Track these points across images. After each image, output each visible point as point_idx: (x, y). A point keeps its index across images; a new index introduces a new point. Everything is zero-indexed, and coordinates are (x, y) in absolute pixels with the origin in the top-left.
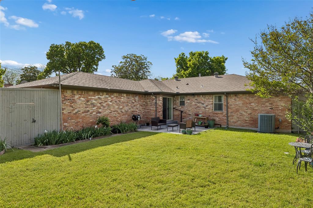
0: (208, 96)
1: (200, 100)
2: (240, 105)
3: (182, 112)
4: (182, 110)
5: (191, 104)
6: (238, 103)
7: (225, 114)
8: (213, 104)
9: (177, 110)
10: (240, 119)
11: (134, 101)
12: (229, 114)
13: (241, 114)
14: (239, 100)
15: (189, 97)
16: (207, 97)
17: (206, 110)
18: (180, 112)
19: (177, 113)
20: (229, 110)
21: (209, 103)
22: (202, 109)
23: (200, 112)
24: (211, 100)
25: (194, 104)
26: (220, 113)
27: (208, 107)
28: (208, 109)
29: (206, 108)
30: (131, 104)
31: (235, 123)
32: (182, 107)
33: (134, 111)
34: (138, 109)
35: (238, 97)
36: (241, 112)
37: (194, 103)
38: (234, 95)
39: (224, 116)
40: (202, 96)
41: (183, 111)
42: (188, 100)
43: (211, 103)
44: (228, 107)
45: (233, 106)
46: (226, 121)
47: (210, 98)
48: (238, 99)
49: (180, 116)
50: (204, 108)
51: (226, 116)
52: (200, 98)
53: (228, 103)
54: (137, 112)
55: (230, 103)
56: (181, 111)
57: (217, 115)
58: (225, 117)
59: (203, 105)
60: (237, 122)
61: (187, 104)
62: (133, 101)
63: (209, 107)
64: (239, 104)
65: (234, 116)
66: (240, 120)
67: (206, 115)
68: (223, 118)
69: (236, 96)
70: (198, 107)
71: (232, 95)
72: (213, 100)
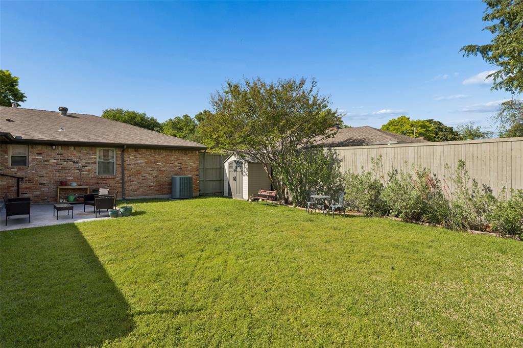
0: (88, 149)
1: (69, 155)
2: (142, 165)
3: (19, 179)
4: (19, 174)
5: (46, 163)
6: (139, 162)
7: (119, 179)
8: (96, 163)
9: (5, 175)
10: (142, 185)
12: (126, 179)
13: (144, 178)
14: (140, 158)
15: (39, 148)
16: (85, 150)
17: (83, 174)
18: (13, 182)
19: (5, 183)
20: (126, 172)
21: (89, 161)
22: (73, 172)
23: (68, 178)
24: (92, 157)
25: (54, 163)
26: (112, 178)
27: (86, 168)
28: (86, 171)
29: (83, 170)
31: (136, 191)
32: (19, 169)
35: (140, 154)
36: (144, 175)
37: (55, 161)
38: (133, 150)
39: (117, 182)
40: (72, 148)
41: (22, 178)
42: (37, 154)
43: (93, 162)
44: (123, 168)
45: (132, 166)
46: (120, 190)
47: (91, 152)
48: (140, 156)
49: (15, 188)
50: (78, 171)
51: (121, 181)
52: (69, 151)
53: (123, 161)
55: (128, 162)
56: (18, 178)
57: (104, 182)
58: (120, 183)
59: (77, 165)
60: (138, 189)
61: (35, 163)
63: (90, 168)
64: (141, 163)
65: (134, 181)
66: (142, 187)
67: (82, 183)
68: (116, 185)
69: (136, 151)
70: (65, 168)
71: (130, 149)
72: (95, 157)
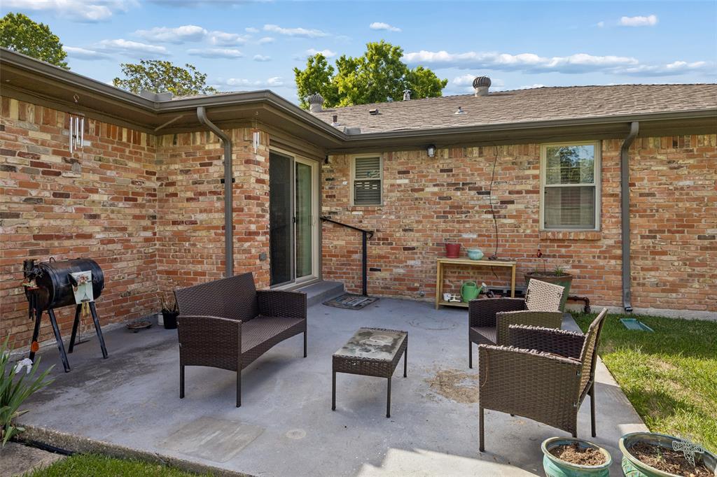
0: (515, 149)
1: (468, 170)
2: (699, 194)
3: (366, 235)
4: (367, 225)
5: (416, 195)
6: (688, 183)
7: (611, 242)
8: (537, 192)
9: (343, 225)
10: (698, 270)
11: (58, 160)
12: (637, 244)
13: (706, 243)
14: (691, 167)
15: (403, 157)
16: (507, 154)
17: (504, 225)
18: (356, 239)
19: (343, 243)
20: (635, 220)
21: (518, 188)
22: (477, 218)
23: (465, 236)
24: (528, 172)
25: (434, 194)
26: (586, 240)
27: (510, 206)
28: (511, 217)
29: (503, 212)
30: (26, 177)
31: (674, 288)
32: (366, 211)
33: (58, 228)
34: (95, 217)
35: (690, 154)
36: (710, 232)
37: (436, 189)
38: (665, 140)
39: (606, 254)
40: (476, 150)
41: (371, 233)
42: (400, 173)
43: (529, 188)
44: (626, 207)
45: (660, 200)
46: (616, 280)
47: (524, 159)
48: (691, 161)
49: (358, 256)
50: (490, 216)
51: (619, 252)
52: (468, 160)
53: (626, 183)
54: (90, 236)
55: (644, 185)
56: (365, 233)
57: (563, 250)
58: (615, 258)
59: (486, 200)
60: (684, 283)
61: (396, 194)
62: (44, 158)
63: (521, 207)
64: (696, 188)
65: (664, 253)
66: (703, 276)
67: (500, 250)
68: (601, 262)
69: (675, 144)
70: (457, 208)
71: (651, 140)
72: (536, 172)
